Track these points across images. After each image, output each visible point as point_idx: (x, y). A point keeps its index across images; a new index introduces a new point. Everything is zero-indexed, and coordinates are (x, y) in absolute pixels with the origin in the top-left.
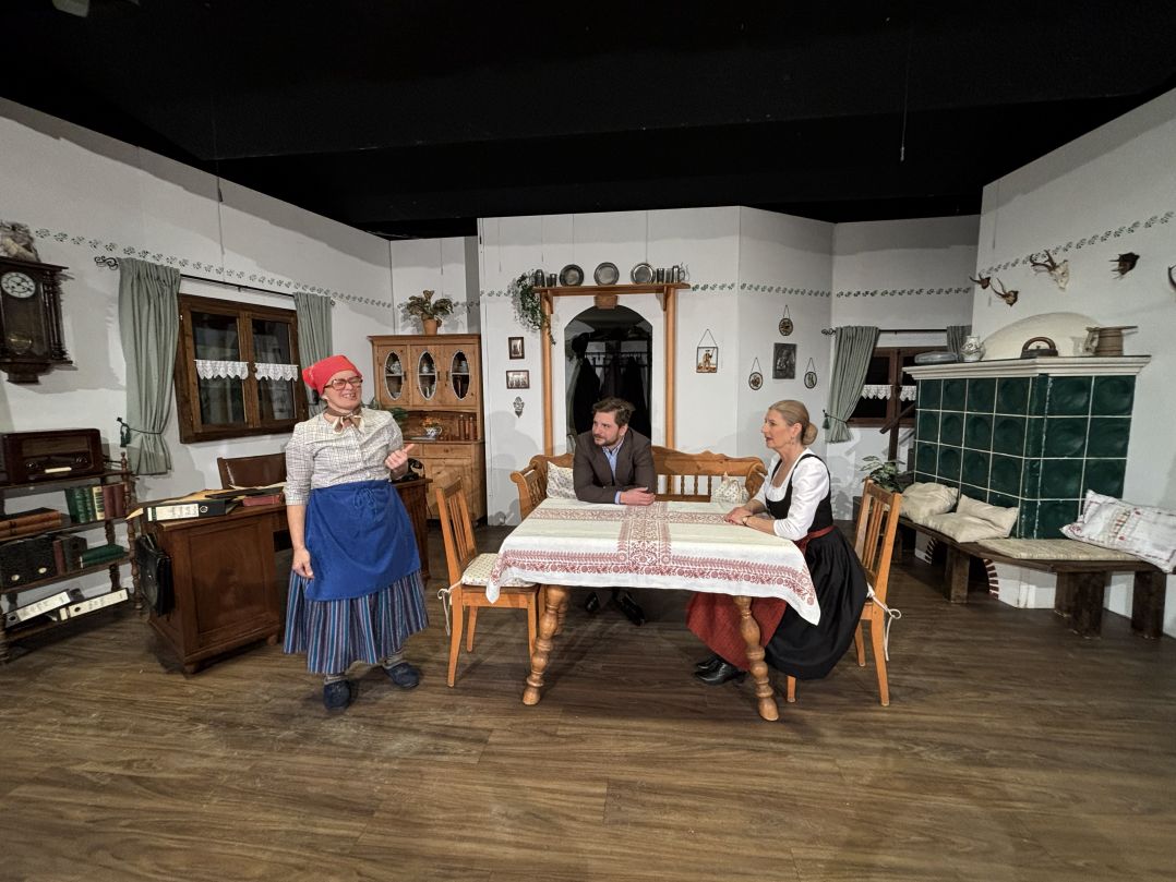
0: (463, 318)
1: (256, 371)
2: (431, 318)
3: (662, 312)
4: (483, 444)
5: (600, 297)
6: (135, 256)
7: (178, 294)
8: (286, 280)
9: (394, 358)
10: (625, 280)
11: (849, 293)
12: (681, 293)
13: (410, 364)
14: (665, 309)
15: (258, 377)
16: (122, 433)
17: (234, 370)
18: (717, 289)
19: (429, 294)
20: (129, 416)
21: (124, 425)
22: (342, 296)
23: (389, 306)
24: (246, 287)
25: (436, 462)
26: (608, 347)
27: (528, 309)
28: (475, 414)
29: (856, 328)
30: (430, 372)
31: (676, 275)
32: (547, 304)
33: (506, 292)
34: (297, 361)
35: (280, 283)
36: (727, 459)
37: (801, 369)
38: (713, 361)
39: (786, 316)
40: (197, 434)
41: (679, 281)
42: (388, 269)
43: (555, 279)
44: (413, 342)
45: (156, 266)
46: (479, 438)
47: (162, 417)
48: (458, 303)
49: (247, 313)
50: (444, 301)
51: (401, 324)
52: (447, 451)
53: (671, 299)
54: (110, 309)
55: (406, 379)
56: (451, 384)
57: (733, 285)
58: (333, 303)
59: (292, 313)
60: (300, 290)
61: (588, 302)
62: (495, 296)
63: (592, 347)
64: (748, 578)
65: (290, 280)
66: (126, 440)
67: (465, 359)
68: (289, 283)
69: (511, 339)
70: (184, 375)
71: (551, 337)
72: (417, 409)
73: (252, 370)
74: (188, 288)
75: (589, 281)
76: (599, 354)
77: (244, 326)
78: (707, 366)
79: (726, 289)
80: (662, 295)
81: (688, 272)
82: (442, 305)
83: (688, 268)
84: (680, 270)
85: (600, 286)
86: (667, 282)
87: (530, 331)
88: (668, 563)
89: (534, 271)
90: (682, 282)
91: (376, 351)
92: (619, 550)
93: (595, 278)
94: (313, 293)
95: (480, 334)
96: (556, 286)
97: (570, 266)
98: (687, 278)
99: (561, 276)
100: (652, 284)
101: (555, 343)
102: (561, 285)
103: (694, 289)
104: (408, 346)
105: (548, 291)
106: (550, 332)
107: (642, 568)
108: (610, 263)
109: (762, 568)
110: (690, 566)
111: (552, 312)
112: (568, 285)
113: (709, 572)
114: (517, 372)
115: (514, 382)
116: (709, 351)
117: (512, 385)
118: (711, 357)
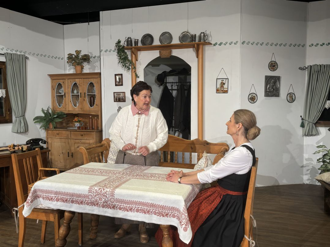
2: (79, 64)
4: (101, 131)
5: (162, 51)
9: (60, 86)
10: (176, 41)
11: (317, 44)
12: (207, 48)
13: (67, 89)
14: (197, 57)
18: (228, 44)
19: (78, 52)
22: (34, 54)
23: (62, 59)
25: (77, 141)
26: (179, 79)
27: (123, 59)
28: (98, 115)
29: (321, 66)
30: (78, 93)
31: (202, 37)
32: (134, 56)
33: (113, 49)
34: (6, 88)
36: (207, 144)
37: (284, 92)
38: (225, 86)
39: (273, 60)
41: (204, 41)
42: (61, 40)
43: (138, 42)
44: (69, 77)
46: (100, 129)
48: (95, 56)
50: (85, 55)
51: (68, 68)
52: (82, 135)
53: (200, 51)
55: (65, 97)
56: (87, 99)
57: (237, 42)
58: (27, 58)
59: (3, 63)
60: (9, 52)
61: (155, 54)
62: (108, 52)
63: (170, 79)
67: (94, 86)
68: (3, 48)
69: (116, 75)
71: (136, 74)
72: (70, 112)
75: (157, 42)
76: (173, 82)
78: (222, 89)
79: (233, 44)
80: (195, 49)
81: (211, 36)
82: (85, 57)
83: (210, 33)
84: (205, 35)
85: (162, 45)
86: (199, 41)
87: (126, 71)
88: (113, 202)
89: (127, 38)
90: (207, 41)
91: (52, 82)
92: (89, 193)
93: (160, 41)
94: (16, 53)
95: (101, 73)
96: (139, 45)
97: (146, 35)
98: (210, 39)
99: (142, 40)
100: (190, 43)
101: (138, 77)
102: (141, 45)
103: (214, 45)
104: (67, 80)
105: (133, 48)
106: (135, 71)
107: (100, 204)
108: (168, 32)
109: (163, 208)
110: (125, 205)
111: (137, 60)
112: (145, 45)
113: (134, 209)
114: (119, 93)
115: (118, 98)
116: (223, 80)
117: (116, 100)
118: (224, 84)
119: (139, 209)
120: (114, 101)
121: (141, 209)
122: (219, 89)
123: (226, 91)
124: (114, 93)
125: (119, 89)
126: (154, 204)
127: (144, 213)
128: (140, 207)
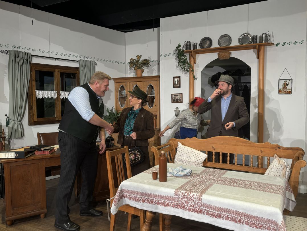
0: (156, 67)
1: (60, 95)
2: (139, 68)
3: (257, 60)
6: (16, 49)
7: (30, 63)
8: (76, 55)
9: (122, 88)
10: (235, 43)
12: (269, 49)
14: (258, 58)
15: (61, 97)
16: (7, 121)
17: (51, 95)
18: (292, 44)
19: (139, 57)
20: (9, 113)
21: (7, 117)
22: (101, 60)
23: (123, 64)
24: (58, 59)
27: (182, 62)
28: (157, 115)
31: (264, 38)
32: (192, 59)
33: (172, 53)
35: (73, 56)
36: (279, 148)
38: (289, 87)
40: (35, 122)
41: (266, 41)
42: (124, 47)
43: (197, 45)
44: (131, 80)
45: (22, 52)
46: (158, 128)
47: (21, 114)
48: (153, 61)
49: (58, 70)
50: (146, 60)
51: (129, 72)
53: (261, 52)
54: (5, 71)
55: (127, 98)
58: (96, 64)
59: (77, 69)
60: (82, 59)
61: (214, 56)
62: (167, 56)
64: (247, 224)
65: (78, 54)
66: (8, 123)
67: (153, 88)
68: (77, 56)
69: (174, 78)
70: (31, 97)
71: (194, 76)
73: (59, 94)
74: (35, 61)
75: (215, 45)
77: (57, 75)
78: (285, 90)
79: (298, 43)
80: (256, 50)
81: (273, 36)
82: (145, 62)
83: (272, 34)
84: (267, 35)
85: (221, 47)
86: (260, 43)
87: (184, 74)
88: (200, 207)
89: (186, 42)
90: (269, 42)
91: (116, 85)
92: (175, 195)
93: (218, 43)
94: (87, 59)
95: (160, 76)
96: (197, 49)
97: (205, 38)
98: (272, 39)
99: (200, 43)
100: (250, 45)
101: (196, 79)
102: (200, 48)
103: (277, 45)
104: (129, 82)
105: (192, 52)
106: (193, 73)
107: (186, 207)
108: (227, 35)
109: (256, 219)
110: (213, 211)
111: (195, 63)
112: (204, 48)
113: (224, 216)
114: (177, 95)
115: (175, 100)
116: (286, 81)
117: (174, 101)
118: (288, 85)
119: (229, 217)
120: (172, 102)
121: (231, 217)
122: (282, 90)
123: (290, 92)
124: (172, 94)
125: (177, 91)
126: (246, 213)
127: (234, 222)
128: (230, 215)
